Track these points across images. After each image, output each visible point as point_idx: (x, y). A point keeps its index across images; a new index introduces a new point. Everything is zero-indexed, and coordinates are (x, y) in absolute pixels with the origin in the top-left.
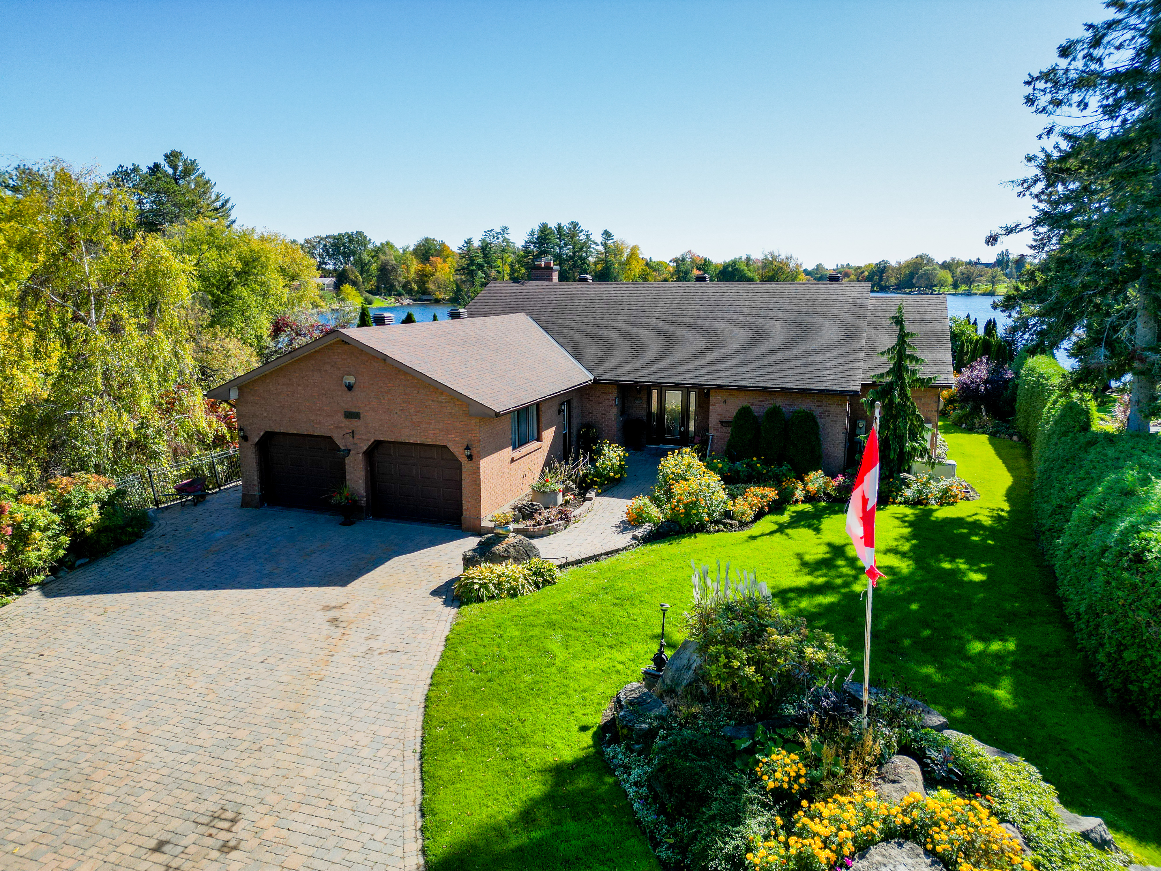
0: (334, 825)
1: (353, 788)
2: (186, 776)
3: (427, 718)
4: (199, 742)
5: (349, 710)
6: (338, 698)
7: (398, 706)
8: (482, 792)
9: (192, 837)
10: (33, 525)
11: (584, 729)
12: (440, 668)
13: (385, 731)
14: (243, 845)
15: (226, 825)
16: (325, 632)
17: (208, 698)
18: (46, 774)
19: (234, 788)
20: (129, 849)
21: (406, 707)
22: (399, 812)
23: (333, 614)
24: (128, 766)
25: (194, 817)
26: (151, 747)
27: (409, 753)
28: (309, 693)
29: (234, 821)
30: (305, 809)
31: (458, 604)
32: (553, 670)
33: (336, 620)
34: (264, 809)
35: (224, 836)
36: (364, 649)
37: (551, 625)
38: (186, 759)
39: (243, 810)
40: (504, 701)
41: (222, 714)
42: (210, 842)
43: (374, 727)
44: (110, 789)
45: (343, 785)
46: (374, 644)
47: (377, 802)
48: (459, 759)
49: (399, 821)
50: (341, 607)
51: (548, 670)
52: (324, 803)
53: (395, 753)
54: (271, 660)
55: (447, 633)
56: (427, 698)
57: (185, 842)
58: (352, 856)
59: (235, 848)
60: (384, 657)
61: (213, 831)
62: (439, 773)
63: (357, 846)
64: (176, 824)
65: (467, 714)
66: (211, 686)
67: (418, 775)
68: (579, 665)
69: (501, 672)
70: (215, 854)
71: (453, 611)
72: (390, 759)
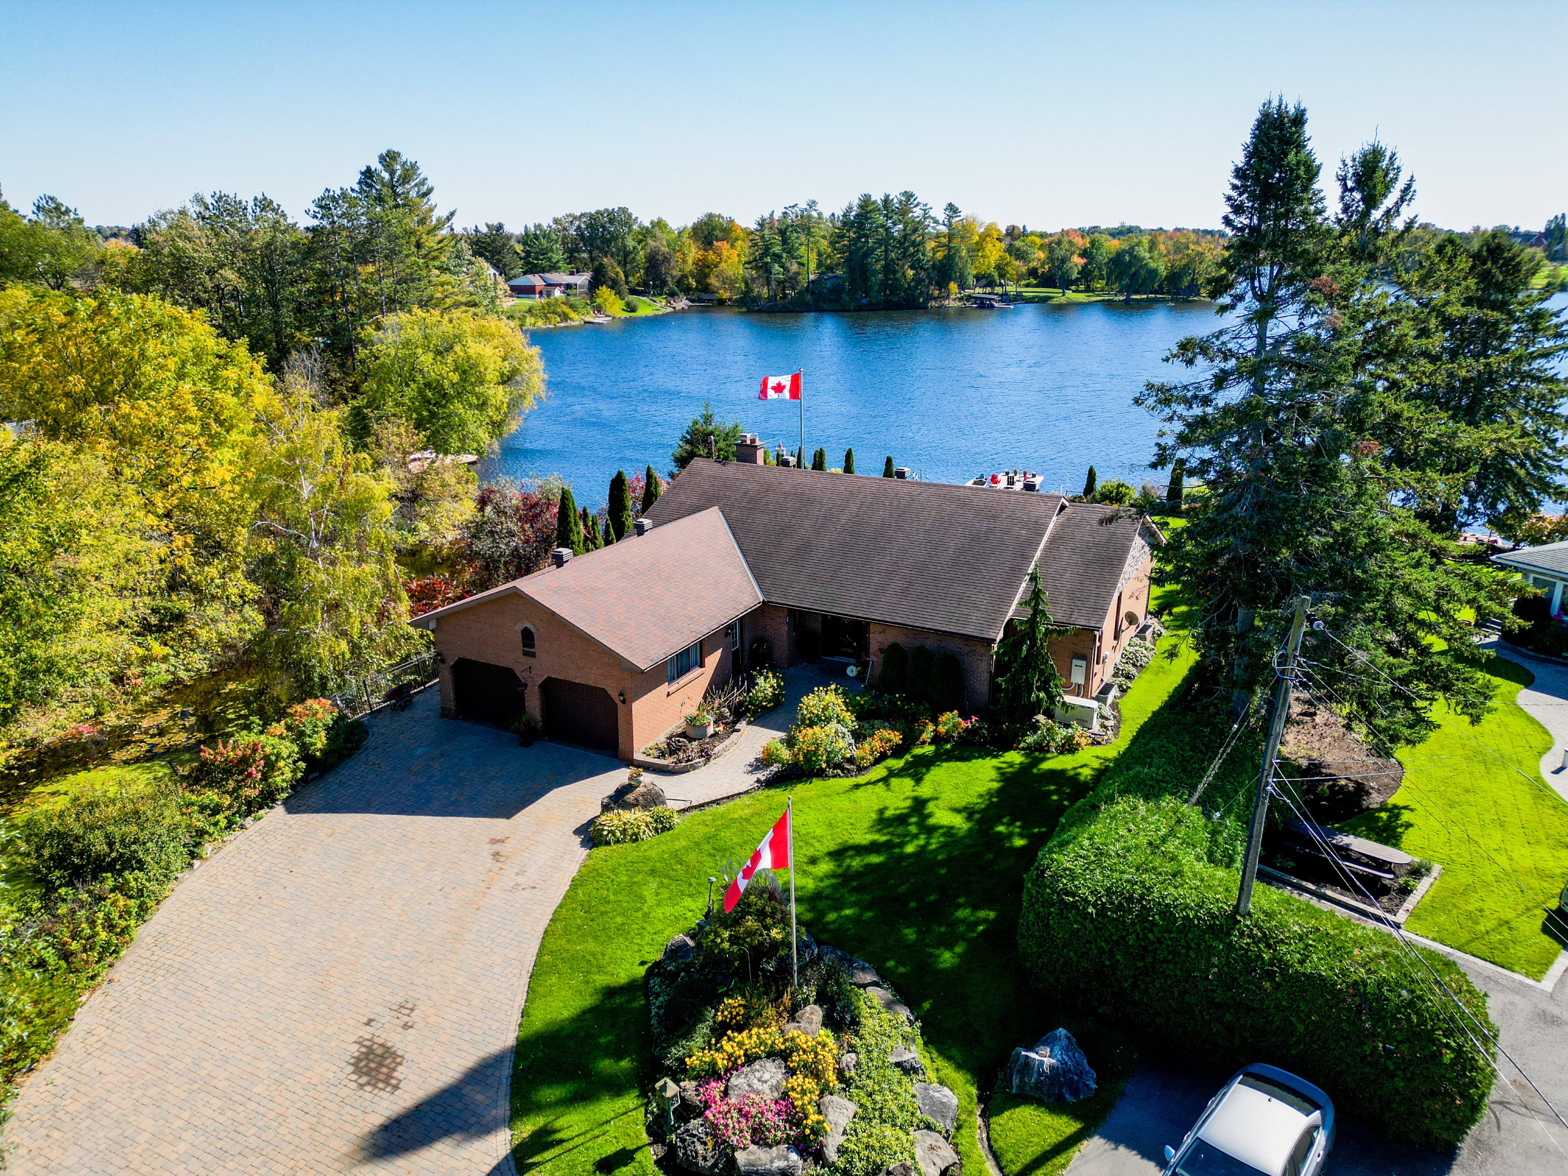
0: (470, 1017)
1: (485, 993)
2: (386, 977)
3: (542, 946)
4: (395, 953)
5: (493, 936)
6: (487, 925)
7: (525, 936)
8: (561, 1004)
9: (387, 1018)
10: (278, 756)
11: (643, 963)
12: (561, 906)
13: (513, 954)
14: (416, 1026)
15: (407, 1012)
16: (488, 866)
17: (402, 918)
18: (302, 968)
19: (414, 988)
20: (352, 1022)
21: (529, 936)
22: (509, 1013)
23: (497, 847)
24: (351, 967)
25: (389, 1005)
26: (365, 954)
27: (524, 972)
28: (468, 919)
29: (412, 1010)
30: (454, 1005)
31: (590, 845)
32: (640, 914)
33: (498, 854)
34: (430, 1003)
35: (406, 1019)
36: (512, 884)
37: (653, 872)
38: (386, 964)
39: (418, 1003)
40: (596, 938)
41: (410, 932)
42: (397, 1022)
43: (507, 951)
44: (342, 983)
45: (479, 992)
46: (521, 880)
47: (497, 1005)
48: (554, 980)
49: (508, 1019)
50: (503, 841)
51: (636, 914)
52: (466, 1003)
53: (516, 971)
54: (447, 889)
55: (574, 874)
56: (546, 932)
57: (383, 1020)
58: (477, 1038)
59: (411, 1027)
60: (525, 893)
61: (400, 1015)
62: (539, 989)
63: (480, 1032)
64: (379, 1009)
65: (568, 947)
66: (405, 908)
67: (526, 989)
68: (660, 911)
69: (602, 914)
70: (400, 1030)
71: (585, 852)
72: (511, 975)
